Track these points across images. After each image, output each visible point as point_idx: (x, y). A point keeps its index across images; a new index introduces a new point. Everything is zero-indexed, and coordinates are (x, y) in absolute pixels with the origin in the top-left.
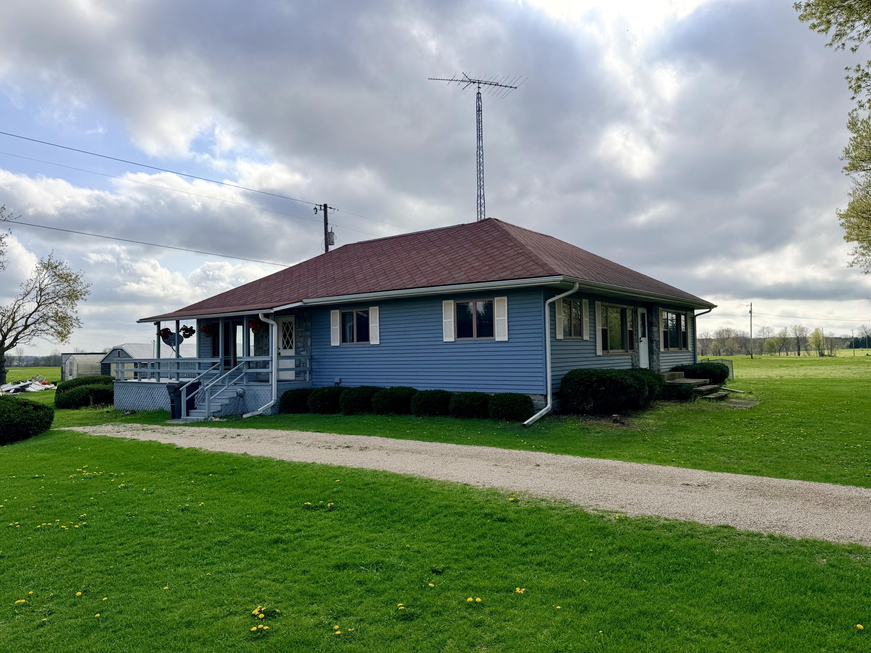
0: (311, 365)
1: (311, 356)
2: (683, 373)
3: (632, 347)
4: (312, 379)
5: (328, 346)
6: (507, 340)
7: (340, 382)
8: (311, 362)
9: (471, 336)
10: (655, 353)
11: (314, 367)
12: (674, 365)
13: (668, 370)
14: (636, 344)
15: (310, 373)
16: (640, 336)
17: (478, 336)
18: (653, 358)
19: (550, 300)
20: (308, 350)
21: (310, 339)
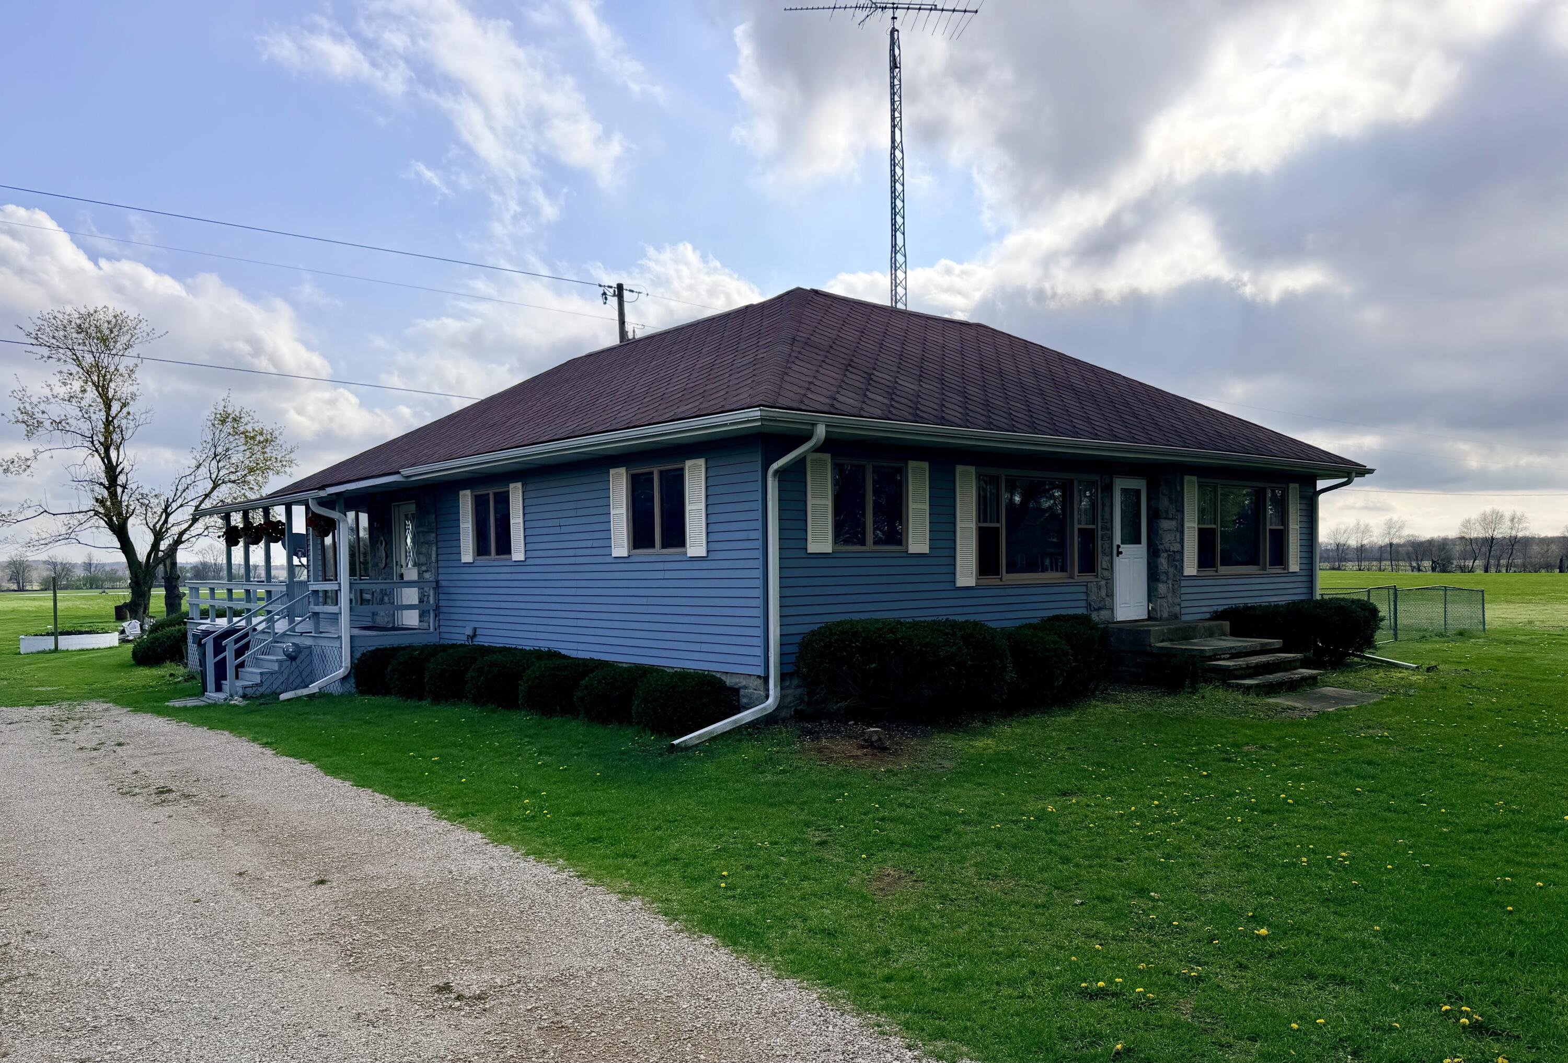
0: (437, 600)
1: (437, 582)
2: (1228, 623)
3: (1088, 564)
4: (439, 626)
5: (455, 564)
6: (704, 554)
7: (475, 635)
8: (437, 594)
9: (652, 545)
10: (1163, 578)
11: (442, 603)
12: (1222, 604)
13: (1208, 616)
14: (1103, 561)
15: (436, 616)
16: (1117, 540)
17: (664, 546)
18: (1156, 590)
19: (775, 466)
20: (433, 571)
21: (434, 549)
